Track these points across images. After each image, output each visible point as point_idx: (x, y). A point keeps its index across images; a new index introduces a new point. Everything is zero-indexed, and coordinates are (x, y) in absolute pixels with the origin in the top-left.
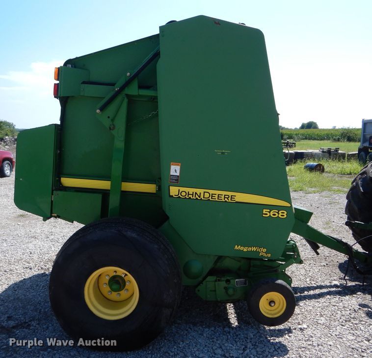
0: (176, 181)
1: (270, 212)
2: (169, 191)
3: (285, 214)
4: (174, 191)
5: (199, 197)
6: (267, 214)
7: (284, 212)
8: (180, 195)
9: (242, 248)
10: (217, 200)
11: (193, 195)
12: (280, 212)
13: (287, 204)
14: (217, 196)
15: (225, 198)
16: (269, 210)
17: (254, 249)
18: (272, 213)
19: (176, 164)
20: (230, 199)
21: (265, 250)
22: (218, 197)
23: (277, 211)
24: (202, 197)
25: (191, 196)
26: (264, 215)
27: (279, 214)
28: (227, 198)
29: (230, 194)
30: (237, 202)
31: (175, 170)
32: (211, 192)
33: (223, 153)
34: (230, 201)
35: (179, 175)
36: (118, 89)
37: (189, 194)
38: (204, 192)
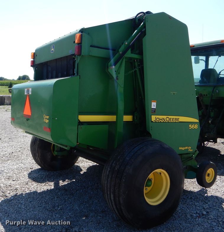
0: (154, 112)
1: (191, 126)
2: (151, 118)
3: (197, 126)
4: (153, 118)
5: (165, 121)
6: (190, 127)
8: (156, 121)
9: (182, 148)
10: (172, 122)
11: (162, 120)
12: (195, 126)
15: (175, 120)
16: (191, 125)
17: (187, 148)
18: (192, 126)
19: (154, 101)
20: (177, 120)
21: (190, 148)
22: (173, 120)
24: (166, 121)
25: (161, 120)
26: (190, 128)
28: (176, 120)
30: (180, 122)
31: (154, 105)
32: (170, 117)
33: (174, 94)
35: (155, 108)
36: (122, 52)
37: (160, 119)
38: (167, 117)
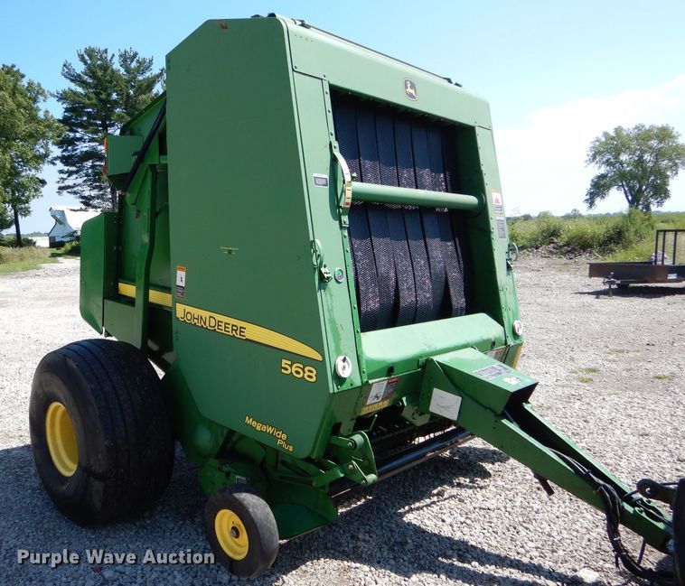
0: (182, 295)
1: (291, 366)
2: (176, 310)
3: (313, 375)
4: (180, 310)
5: (205, 324)
6: (286, 369)
7: (313, 370)
8: (185, 318)
9: (254, 424)
10: (223, 332)
11: (198, 319)
12: (307, 369)
13: (316, 356)
14: (223, 325)
15: (233, 329)
16: (290, 363)
17: (270, 430)
18: (294, 369)
19: (182, 270)
20: (238, 332)
21: (284, 437)
22: (225, 327)
23: (301, 366)
24: (207, 325)
25: (195, 321)
26: (283, 371)
27: (304, 372)
28: (236, 331)
29: (240, 323)
30: (247, 339)
31: (181, 278)
32: (218, 317)
33: (230, 252)
34: (238, 336)
35: (184, 286)
37: (194, 318)
38: (210, 317)
